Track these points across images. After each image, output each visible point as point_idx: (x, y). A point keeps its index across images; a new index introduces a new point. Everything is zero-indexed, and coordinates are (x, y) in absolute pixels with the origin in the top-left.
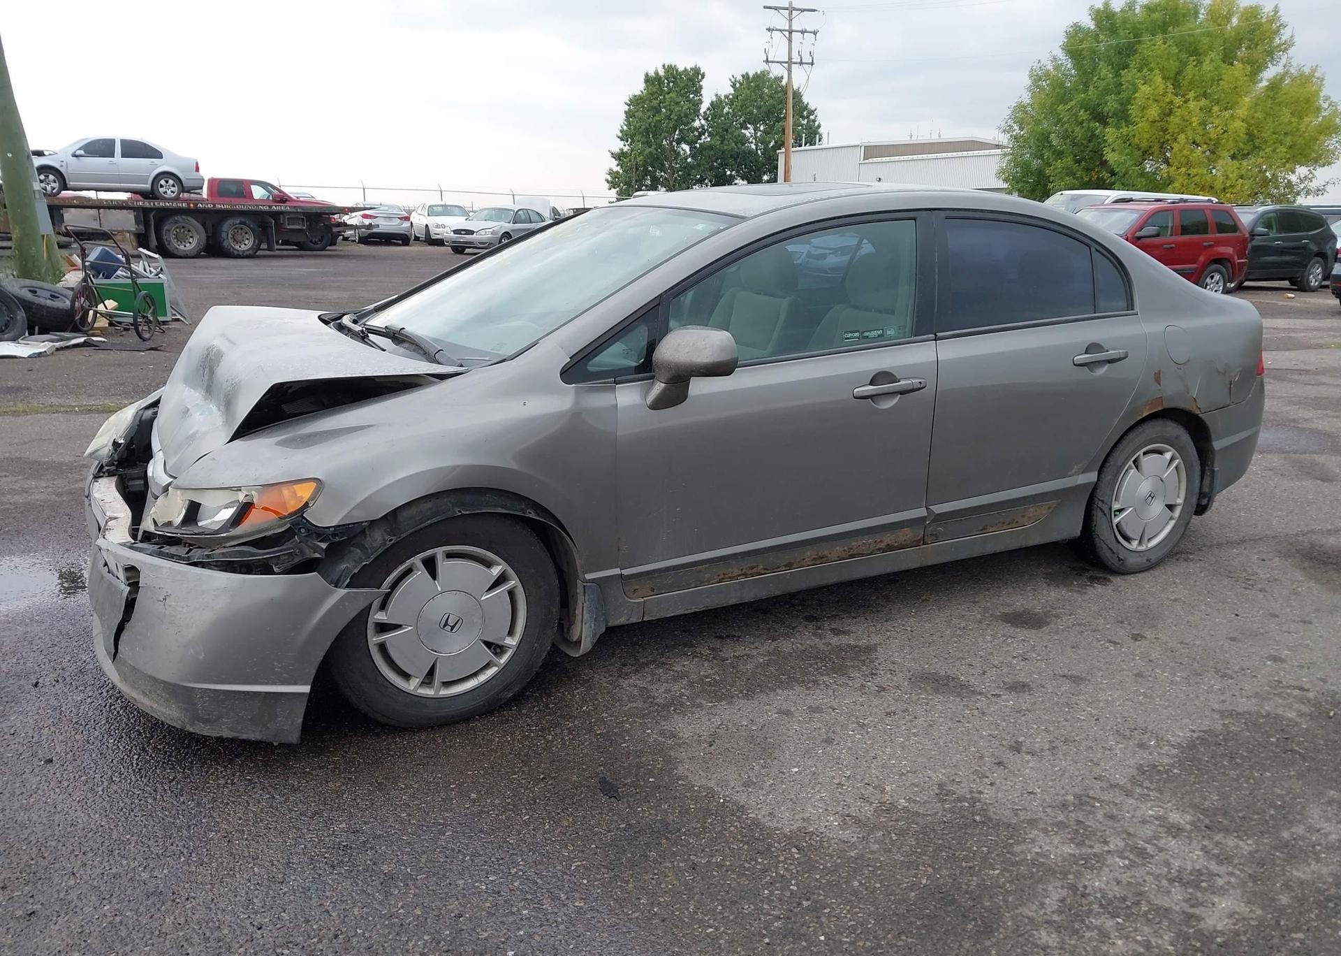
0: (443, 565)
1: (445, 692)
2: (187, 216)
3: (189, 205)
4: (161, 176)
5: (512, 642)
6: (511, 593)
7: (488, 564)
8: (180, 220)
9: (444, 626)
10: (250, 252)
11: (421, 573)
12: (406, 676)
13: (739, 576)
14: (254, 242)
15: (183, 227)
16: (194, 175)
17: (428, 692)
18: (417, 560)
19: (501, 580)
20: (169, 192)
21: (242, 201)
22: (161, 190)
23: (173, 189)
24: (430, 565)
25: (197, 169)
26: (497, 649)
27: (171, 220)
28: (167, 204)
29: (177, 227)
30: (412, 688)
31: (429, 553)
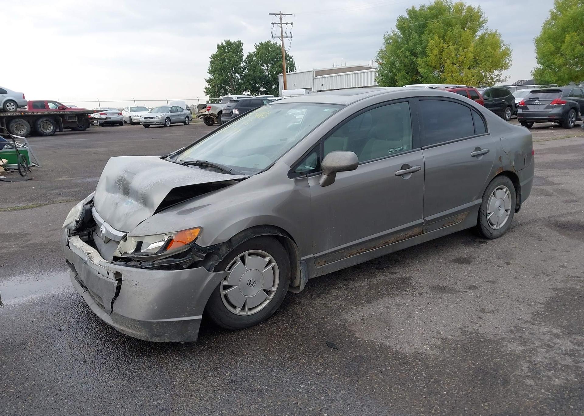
0: (248, 259)
1: (250, 313)
2: (21, 118)
3: (21, 113)
4: (7, 102)
5: (274, 289)
6: (273, 268)
7: (264, 257)
8: (18, 121)
9: (249, 285)
10: (52, 133)
11: (240, 263)
12: (234, 307)
13: (356, 253)
14: (53, 128)
15: (19, 124)
16: (22, 100)
17: (244, 313)
18: (238, 257)
19: (270, 262)
20: (11, 108)
21: (46, 110)
22: (8, 108)
23: (13, 107)
24: (243, 259)
25: (24, 97)
26: (268, 292)
27: (13, 121)
28: (11, 114)
29: (17, 124)
30: (238, 312)
31: (243, 254)
